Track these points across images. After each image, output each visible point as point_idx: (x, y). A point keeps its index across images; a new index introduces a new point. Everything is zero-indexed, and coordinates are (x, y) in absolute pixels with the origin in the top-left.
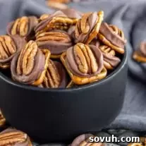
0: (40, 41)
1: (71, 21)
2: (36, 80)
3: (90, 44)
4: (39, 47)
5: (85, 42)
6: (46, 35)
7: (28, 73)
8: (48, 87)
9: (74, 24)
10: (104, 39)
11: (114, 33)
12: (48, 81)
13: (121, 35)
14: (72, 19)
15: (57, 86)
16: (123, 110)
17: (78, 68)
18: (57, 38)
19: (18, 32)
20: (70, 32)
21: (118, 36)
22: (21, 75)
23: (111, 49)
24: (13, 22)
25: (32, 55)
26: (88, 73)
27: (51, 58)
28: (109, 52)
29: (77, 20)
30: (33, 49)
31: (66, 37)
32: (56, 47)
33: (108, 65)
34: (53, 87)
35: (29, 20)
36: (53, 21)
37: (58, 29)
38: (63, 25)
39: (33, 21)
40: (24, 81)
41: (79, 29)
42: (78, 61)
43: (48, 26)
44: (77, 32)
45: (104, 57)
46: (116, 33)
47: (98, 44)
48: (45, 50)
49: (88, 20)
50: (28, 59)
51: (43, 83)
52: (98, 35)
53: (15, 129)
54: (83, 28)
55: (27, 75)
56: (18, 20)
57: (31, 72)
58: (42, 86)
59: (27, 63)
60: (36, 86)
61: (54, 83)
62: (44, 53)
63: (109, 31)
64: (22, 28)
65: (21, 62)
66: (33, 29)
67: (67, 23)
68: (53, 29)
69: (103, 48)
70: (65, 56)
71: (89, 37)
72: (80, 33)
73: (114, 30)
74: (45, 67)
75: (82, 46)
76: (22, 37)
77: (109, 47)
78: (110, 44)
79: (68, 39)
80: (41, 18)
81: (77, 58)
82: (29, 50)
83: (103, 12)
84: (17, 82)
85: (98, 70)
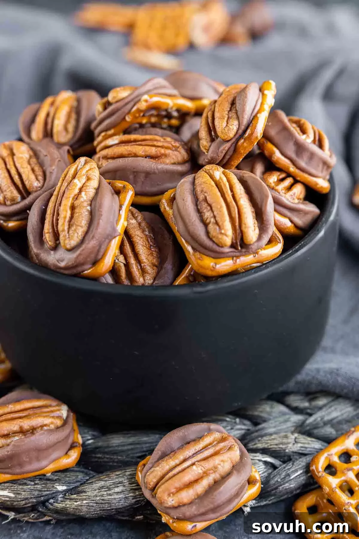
0: (106, 158)
1: (189, 105)
2: (95, 263)
3: (238, 167)
4: (103, 174)
5: (225, 164)
6: (122, 142)
7: (73, 243)
8: (126, 282)
9: (198, 113)
10: (277, 155)
11: (302, 138)
12: (127, 265)
13: (321, 145)
14: (192, 99)
15: (149, 280)
16: (326, 341)
17: (207, 233)
18: (153, 151)
19: (48, 133)
20: (186, 134)
21: (315, 148)
22: (55, 248)
23: (296, 181)
24: (35, 106)
25: (85, 197)
26: (233, 246)
27: (134, 205)
28: (290, 188)
29: (206, 102)
30: (88, 179)
31: (176, 149)
32: (148, 174)
33: (286, 223)
34: (140, 280)
35: (79, 101)
36: (143, 105)
37: (154, 125)
38: (169, 116)
39: (90, 103)
40: (62, 264)
41: (211, 129)
42: (208, 214)
43: (128, 119)
44: (203, 134)
45: (277, 202)
46: (307, 140)
47: (259, 168)
48: (119, 184)
49: (233, 103)
50: (73, 208)
51: (114, 272)
52: (260, 145)
53: (36, 392)
54: (220, 125)
55: (71, 250)
56: (49, 100)
57: (82, 241)
58: (109, 279)
59: (72, 217)
60: (95, 279)
61: (143, 271)
62: (118, 192)
63: (291, 135)
64: (59, 124)
65: (56, 214)
66: (89, 124)
67: (178, 110)
68: (142, 126)
69: (273, 178)
70: (172, 200)
71: (235, 149)
72: (212, 140)
73: (303, 131)
74: (120, 228)
75: (218, 173)
76: (60, 145)
77: (289, 175)
78: (292, 169)
79: (181, 154)
80: (111, 97)
81: (204, 206)
82: (78, 183)
83: (273, 84)
84: (44, 267)
85: (260, 238)
